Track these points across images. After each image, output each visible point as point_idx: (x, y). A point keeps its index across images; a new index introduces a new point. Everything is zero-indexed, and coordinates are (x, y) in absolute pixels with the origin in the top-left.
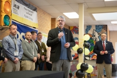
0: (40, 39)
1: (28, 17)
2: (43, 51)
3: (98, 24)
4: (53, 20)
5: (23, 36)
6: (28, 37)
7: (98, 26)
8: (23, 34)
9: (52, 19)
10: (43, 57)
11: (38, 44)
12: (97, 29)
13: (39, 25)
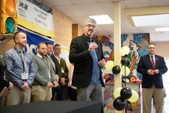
0: (57, 54)
1: (40, 22)
2: (63, 71)
3: (137, 32)
4: (75, 27)
5: (33, 50)
6: (42, 51)
7: (137, 35)
8: (33, 46)
9: (73, 25)
10: (63, 80)
11: (55, 61)
12: (135, 39)
13: (56, 33)
